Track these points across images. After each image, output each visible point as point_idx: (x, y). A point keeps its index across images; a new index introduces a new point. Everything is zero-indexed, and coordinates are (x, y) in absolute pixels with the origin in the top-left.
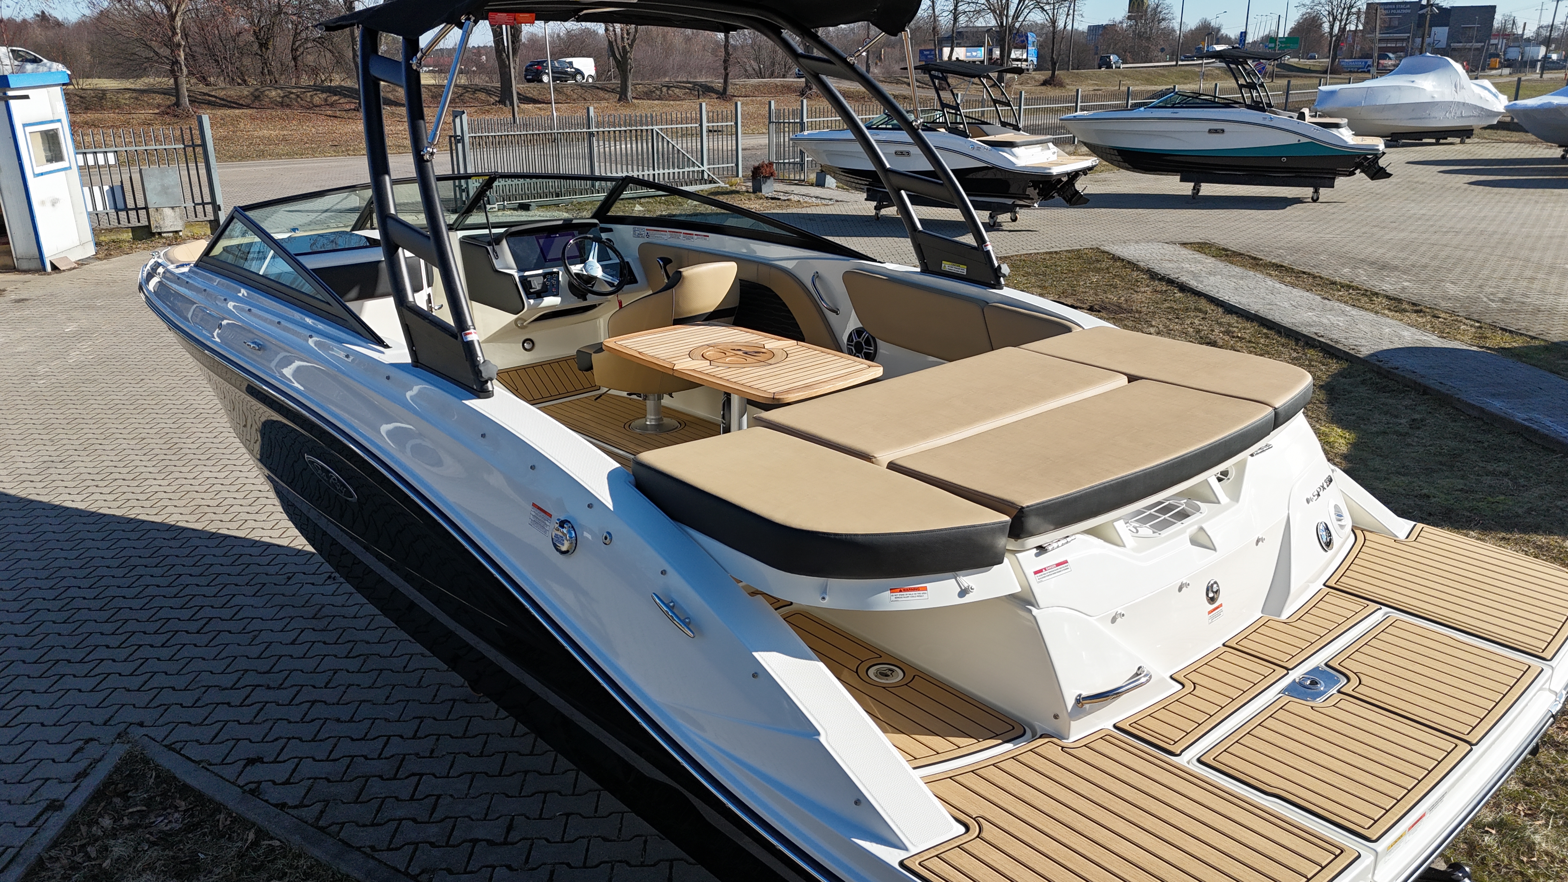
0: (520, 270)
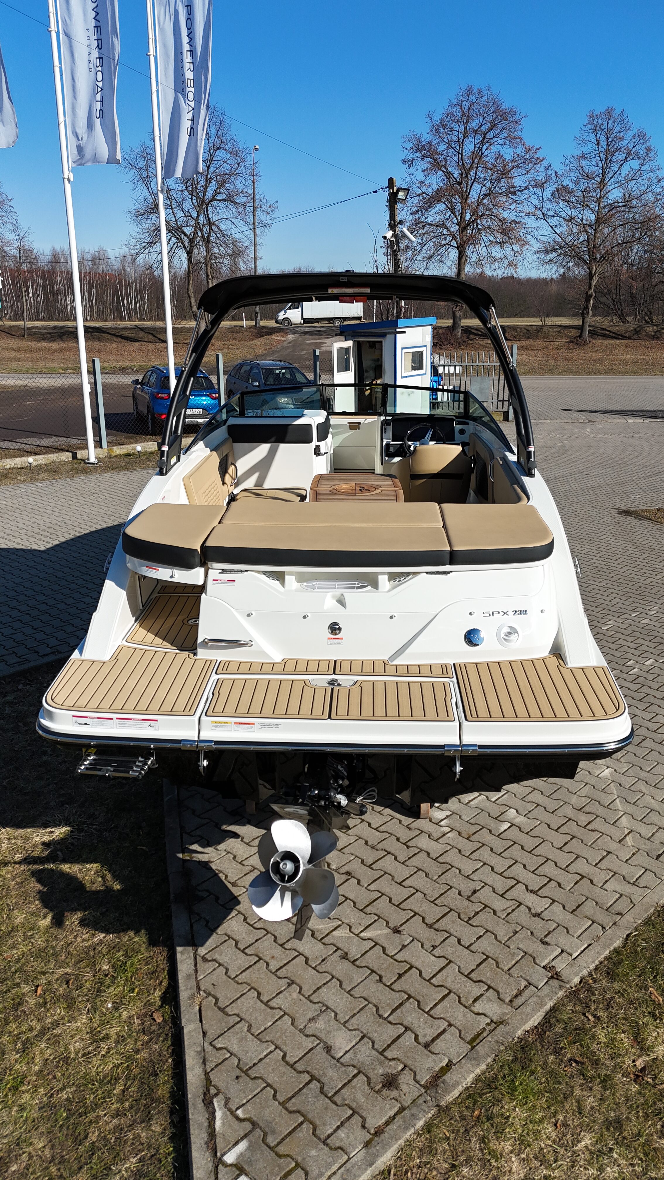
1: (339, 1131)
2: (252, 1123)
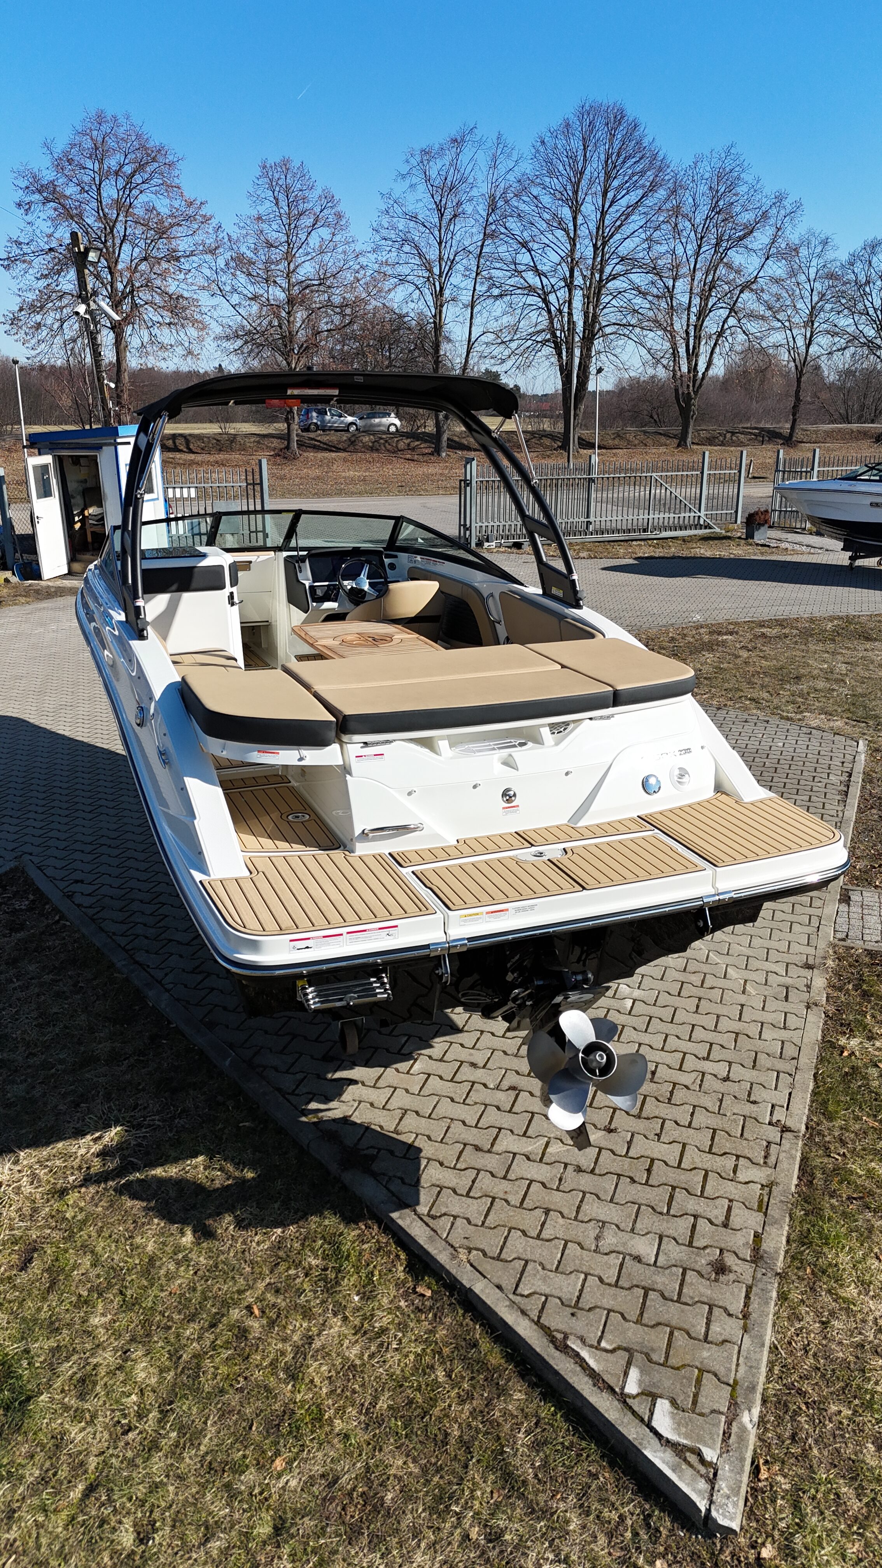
0: (314, 581)
1: (711, 1327)
2: (626, 1349)
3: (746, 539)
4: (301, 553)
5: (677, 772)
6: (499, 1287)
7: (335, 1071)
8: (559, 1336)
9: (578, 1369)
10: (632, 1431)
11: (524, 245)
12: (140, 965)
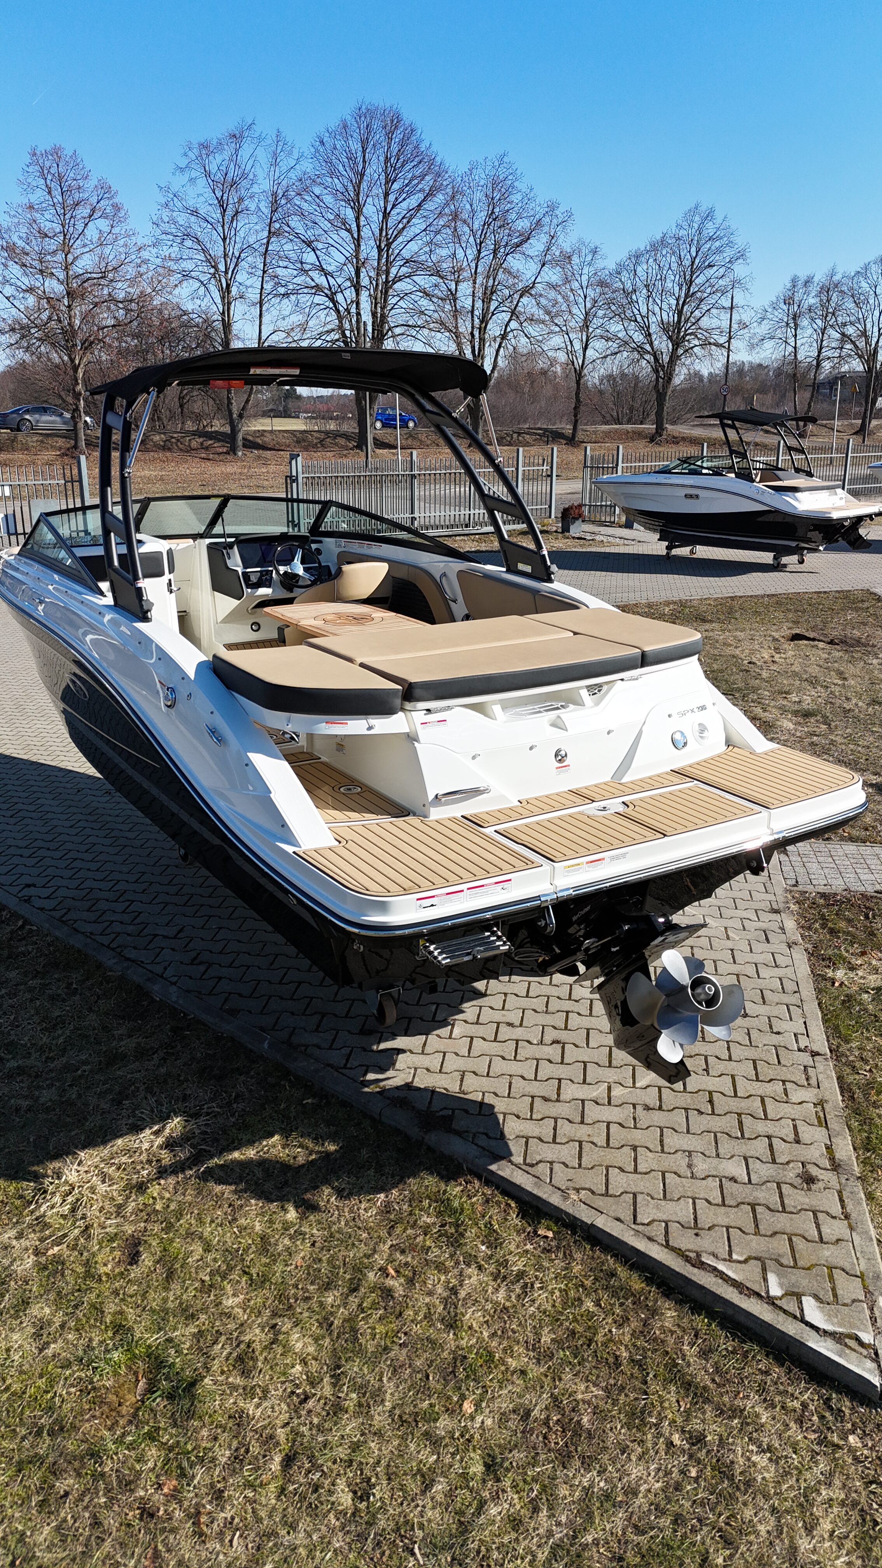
0: (245, 567)
1: (822, 1230)
2: (756, 1258)
3: (563, 532)
4: (229, 540)
5: (697, 728)
6: (618, 1219)
7: (379, 1043)
8: (692, 1255)
9: (720, 1281)
10: (791, 1328)
11: (309, 244)
12: (133, 961)
